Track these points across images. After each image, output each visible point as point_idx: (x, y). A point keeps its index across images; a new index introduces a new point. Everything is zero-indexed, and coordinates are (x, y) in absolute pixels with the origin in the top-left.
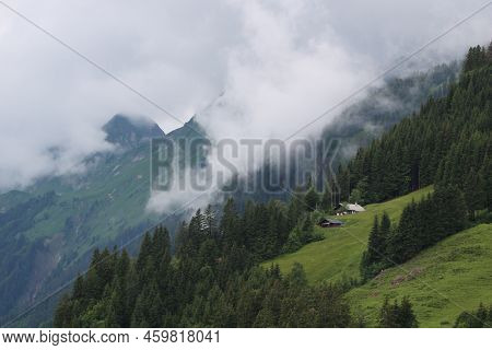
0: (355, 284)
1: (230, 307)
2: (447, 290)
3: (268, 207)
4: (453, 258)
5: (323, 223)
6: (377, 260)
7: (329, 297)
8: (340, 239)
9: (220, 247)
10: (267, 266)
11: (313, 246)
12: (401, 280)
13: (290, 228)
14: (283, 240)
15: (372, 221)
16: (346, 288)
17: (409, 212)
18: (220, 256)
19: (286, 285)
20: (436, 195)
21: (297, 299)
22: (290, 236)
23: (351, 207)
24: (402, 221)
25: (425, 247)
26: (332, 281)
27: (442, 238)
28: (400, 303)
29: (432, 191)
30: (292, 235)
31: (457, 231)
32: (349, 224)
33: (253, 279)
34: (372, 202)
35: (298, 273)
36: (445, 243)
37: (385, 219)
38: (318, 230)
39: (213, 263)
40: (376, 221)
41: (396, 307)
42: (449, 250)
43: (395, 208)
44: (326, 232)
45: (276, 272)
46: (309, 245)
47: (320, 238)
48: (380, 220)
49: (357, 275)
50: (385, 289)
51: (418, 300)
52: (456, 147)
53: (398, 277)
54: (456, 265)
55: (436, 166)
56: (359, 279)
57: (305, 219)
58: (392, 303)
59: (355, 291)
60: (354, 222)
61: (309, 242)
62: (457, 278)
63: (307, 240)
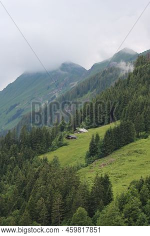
0: (83, 166)
1: (24, 176)
2: (126, 170)
3: (42, 129)
4: (129, 155)
5: (68, 137)
6: (93, 155)
7: (70, 172)
8: (76, 145)
9: (20, 148)
10: (42, 157)
11: (63, 148)
12: (105, 165)
13: (52, 139)
14: (49, 145)
15: (91, 137)
16: (78, 168)
17: (109, 133)
18: (19, 152)
19: (50, 166)
20: (121, 125)
21: (55, 173)
22: (52, 143)
23: (81, 130)
24: (105, 137)
25: (116, 149)
26: (72, 165)
27: (124, 145)
28: (103, 176)
29: (119, 123)
30: (54, 143)
31: (131, 142)
32: (80, 138)
33: (35, 163)
34: (91, 128)
35: (56, 161)
36: (125, 147)
37: (97, 136)
38: (65, 140)
39: (16, 155)
40: (93, 136)
41: (102, 178)
42: (127, 151)
43: (102, 131)
44: (69, 141)
45: (46, 160)
46: (61, 148)
47: (66, 145)
48: (95, 137)
49: (84, 162)
50: (96, 169)
51: (112, 174)
52: (131, 103)
53: (103, 163)
54: (130, 158)
55: (121, 111)
56: (85, 164)
57: (60, 135)
58: (100, 175)
59: (83, 169)
60: (83, 137)
61: (61, 146)
62: (131, 164)
63: (60, 145)
